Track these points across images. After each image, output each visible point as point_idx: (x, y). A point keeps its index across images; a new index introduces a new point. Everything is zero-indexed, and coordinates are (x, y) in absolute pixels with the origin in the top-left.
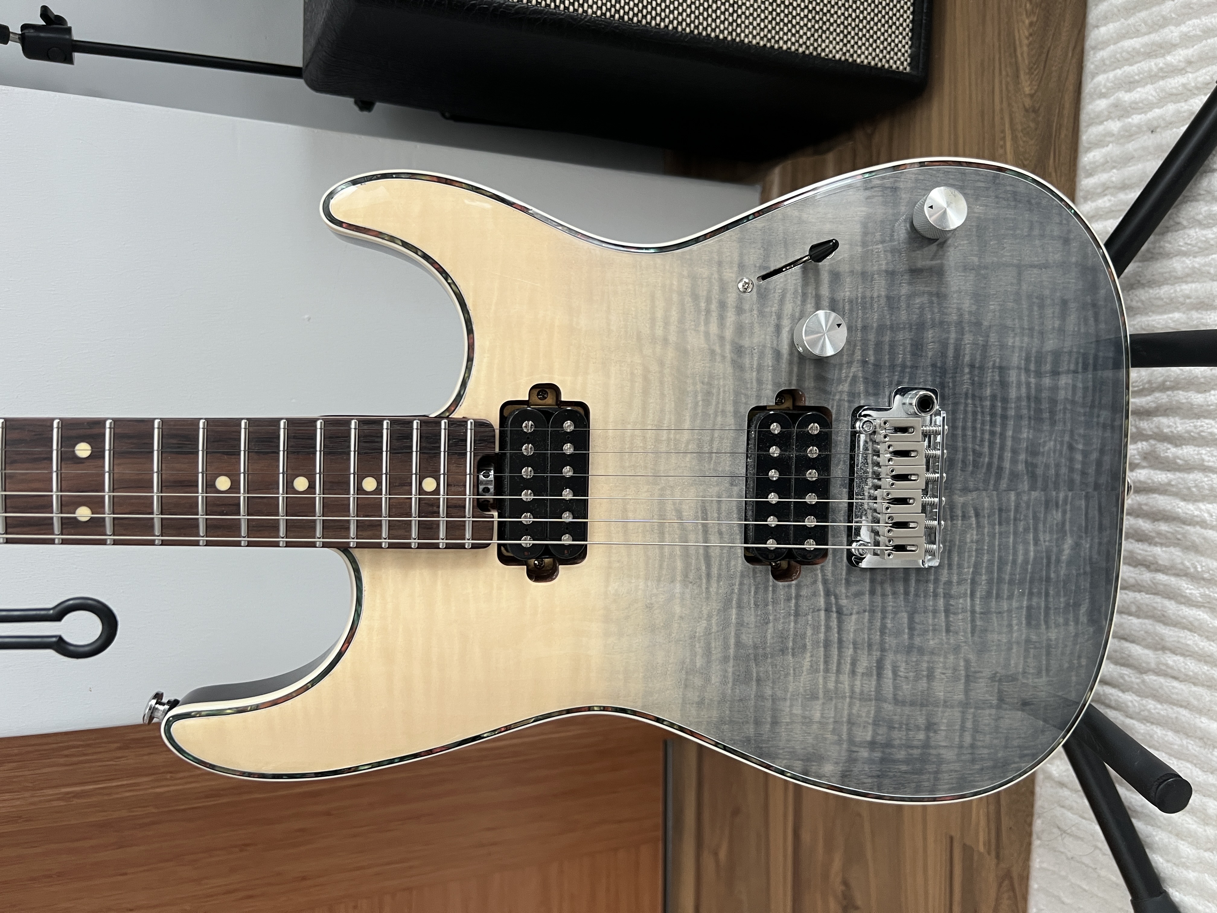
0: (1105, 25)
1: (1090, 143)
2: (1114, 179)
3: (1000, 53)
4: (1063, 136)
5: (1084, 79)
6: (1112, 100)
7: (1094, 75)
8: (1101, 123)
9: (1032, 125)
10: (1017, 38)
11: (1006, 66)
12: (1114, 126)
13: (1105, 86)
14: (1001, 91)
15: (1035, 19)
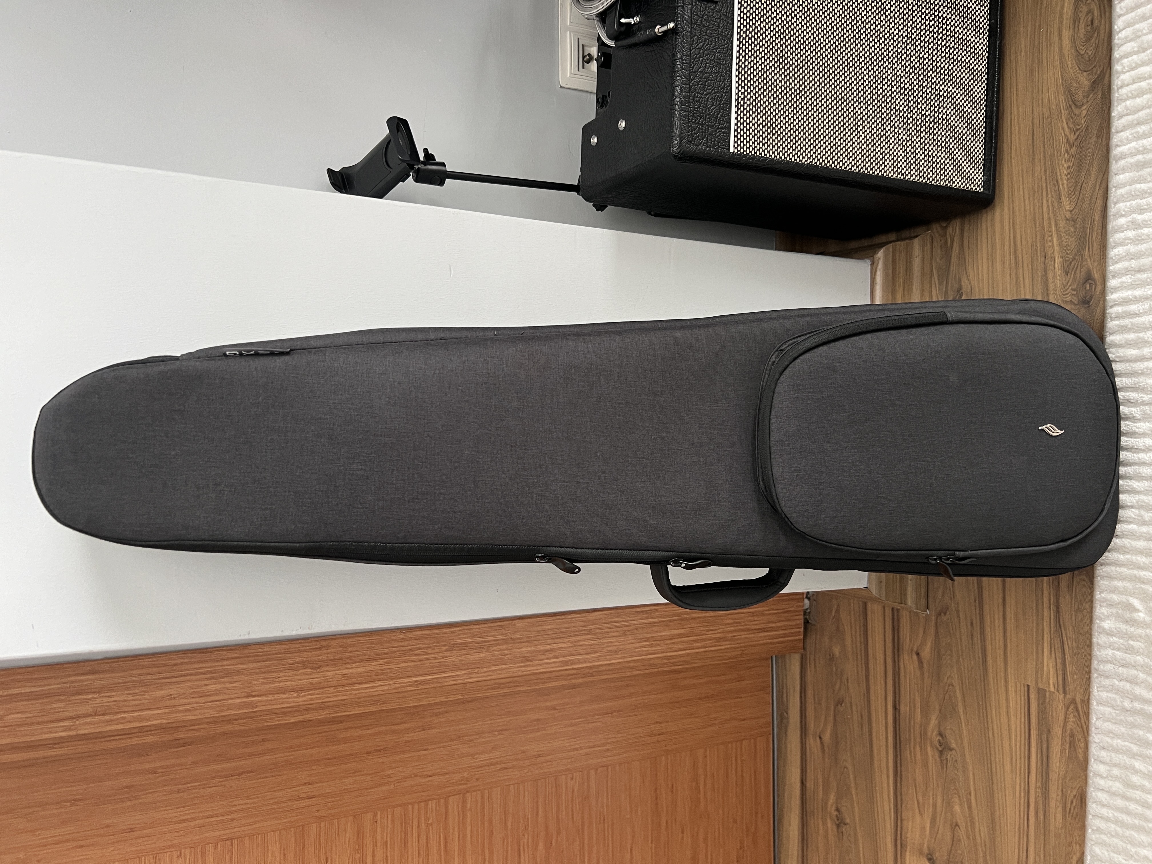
0: (1123, 174)
1: (1115, 242)
2: (1133, 266)
3: (1046, 183)
4: (1094, 237)
5: (1108, 204)
6: (1129, 219)
7: (1115, 204)
8: (1123, 231)
9: (1072, 229)
10: (1059, 174)
11: (1051, 191)
12: (1130, 234)
13: (1124, 211)
14: (1048, 206)
15: (1071, 164)
